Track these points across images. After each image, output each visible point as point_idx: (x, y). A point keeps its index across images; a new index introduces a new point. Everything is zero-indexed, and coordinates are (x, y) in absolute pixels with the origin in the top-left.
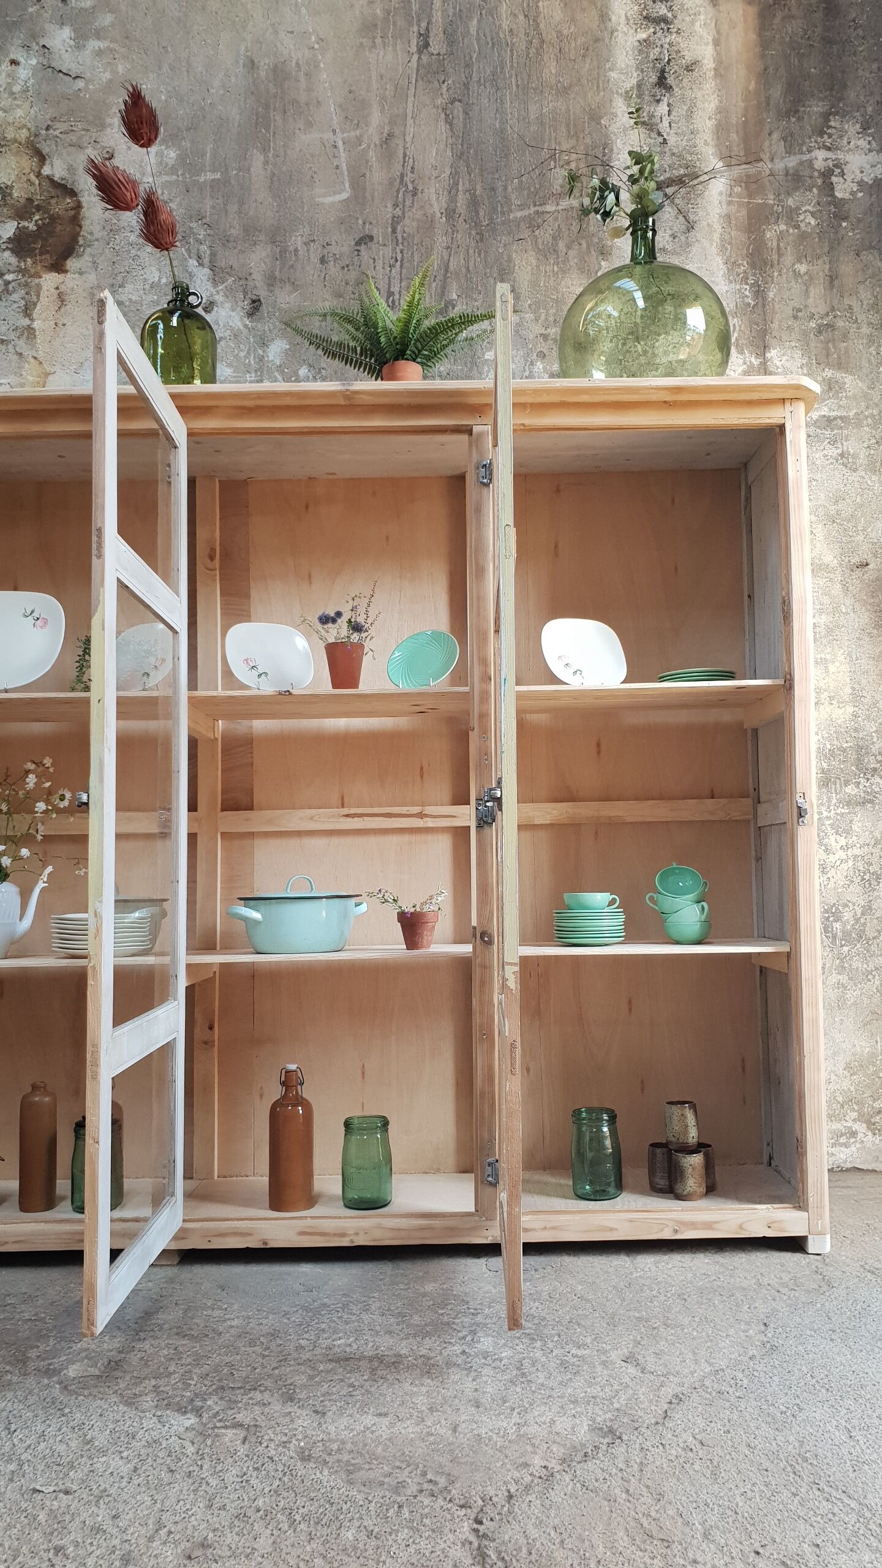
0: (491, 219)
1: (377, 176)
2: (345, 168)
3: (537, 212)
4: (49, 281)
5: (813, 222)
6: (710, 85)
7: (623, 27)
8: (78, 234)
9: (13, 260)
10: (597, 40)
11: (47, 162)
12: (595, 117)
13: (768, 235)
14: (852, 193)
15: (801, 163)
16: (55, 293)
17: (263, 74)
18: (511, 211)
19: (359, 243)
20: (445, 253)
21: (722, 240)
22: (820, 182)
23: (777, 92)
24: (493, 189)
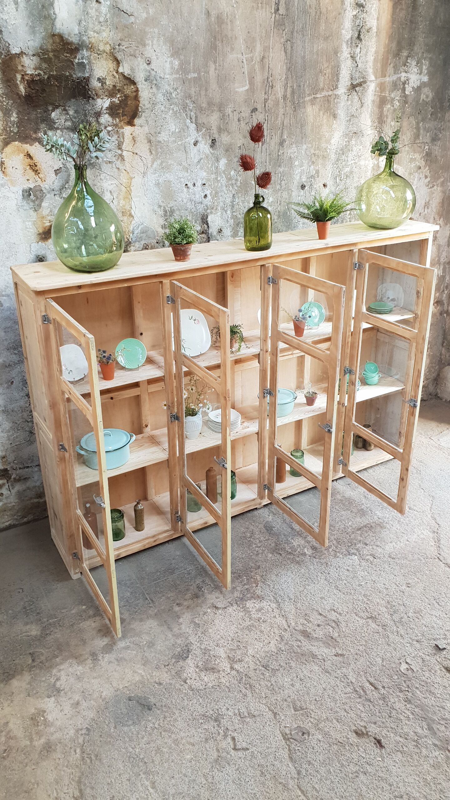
0: (298, 101)
1: (259, 78)
2: (246, 73)
3: (314, 98)
4: (128, 130)
5: (398, 104)
6: (374, 40)
7: (349, 8)
8: (138, 105)
9: (110, 119)
10: (339, 14)
11: (121, 65)
12: (336, 52)
13: (385, 109)
14: (411, 92)
15: (397, 79)
16: (132, 136)
17: (213, 19)
18: (305, 97)
19: (252, 112)
20: (283, 117)
21: (371, 112)
22: (402, 86)
23: (394, 45)
24: (300, 86)
